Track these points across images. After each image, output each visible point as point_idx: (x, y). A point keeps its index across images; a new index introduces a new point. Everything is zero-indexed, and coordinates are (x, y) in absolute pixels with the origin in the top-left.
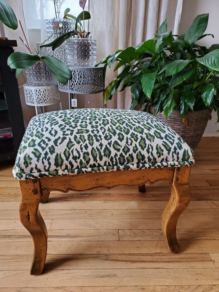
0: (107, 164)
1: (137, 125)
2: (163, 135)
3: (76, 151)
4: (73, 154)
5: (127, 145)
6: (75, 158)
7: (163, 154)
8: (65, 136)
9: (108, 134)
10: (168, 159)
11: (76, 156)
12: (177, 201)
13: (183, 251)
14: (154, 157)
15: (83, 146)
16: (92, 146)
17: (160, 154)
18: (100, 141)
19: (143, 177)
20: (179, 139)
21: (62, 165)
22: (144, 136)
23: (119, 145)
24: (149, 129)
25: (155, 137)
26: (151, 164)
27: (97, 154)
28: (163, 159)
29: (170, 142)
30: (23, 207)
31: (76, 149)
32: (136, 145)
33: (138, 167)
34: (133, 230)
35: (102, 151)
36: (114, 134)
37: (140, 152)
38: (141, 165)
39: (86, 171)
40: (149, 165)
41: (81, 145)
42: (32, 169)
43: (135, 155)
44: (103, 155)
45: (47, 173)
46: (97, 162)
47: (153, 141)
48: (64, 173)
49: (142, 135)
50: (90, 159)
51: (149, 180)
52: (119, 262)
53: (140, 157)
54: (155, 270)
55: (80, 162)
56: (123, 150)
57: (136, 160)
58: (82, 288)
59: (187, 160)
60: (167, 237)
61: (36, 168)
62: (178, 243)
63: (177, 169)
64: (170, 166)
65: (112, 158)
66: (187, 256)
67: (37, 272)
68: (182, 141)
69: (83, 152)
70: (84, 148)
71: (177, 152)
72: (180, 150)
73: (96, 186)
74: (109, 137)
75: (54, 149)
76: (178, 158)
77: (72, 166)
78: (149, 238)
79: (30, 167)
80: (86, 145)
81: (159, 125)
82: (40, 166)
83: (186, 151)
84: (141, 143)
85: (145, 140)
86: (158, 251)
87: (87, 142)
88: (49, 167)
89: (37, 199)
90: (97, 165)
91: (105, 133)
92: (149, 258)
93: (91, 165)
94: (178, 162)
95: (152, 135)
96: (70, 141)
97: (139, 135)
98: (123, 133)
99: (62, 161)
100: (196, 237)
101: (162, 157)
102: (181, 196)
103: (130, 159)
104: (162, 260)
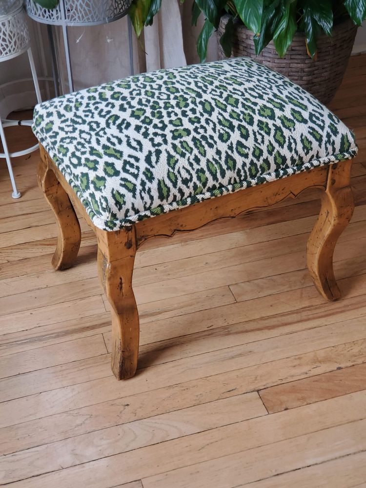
0: (232, 182)
1: (261, 102)
2: (306, 115)
3: (185, 171)
4: (181, 176)
5: (257, 145)
6: (185, 182)
7: (311, 149)
8: (157, 148)
9: (222, 131)
10: (320, 155)
11: (187, 178)
12: (334, 216)
13: (345, 296)
14: (299, 156)
15: (191, 160)
16: (205, 156)
17: (307, 149)
18: (215, 146)
19: (283, 190)
20: (330, 116)
21: (168, 196)
22: (278, 123)
23: (246, 147)
24: (281, 108)
25: (295, 121)
26: (295, 168)
27: (216, 168)
28: (313, 156)
29: (319, 126)
30: (113, 273)
31: (184, 168)
32: (270, 141)
33: (277, 176)
34: (253, 281)
35: (223, 162)
36: (232, 127)
37: (278, 152)
38: (282, 172)
39: (203, 199)
40: (293, 169)
41: (189, 159)
42: (127, 211)
43: (271, 159)
44: (225, 169)
45: (148, 213)
46: (217, 180)
47: (294, 130)
48: (172, 208)
49: (275, 123)
50: (207, 179)
51: (291, 192)
52: (250, 334)
53: (279, 160)
54: (309, 331)
55: (193, 187)
56: (254, 154)
57: (273, 166)
58: (208, 379)
59: (347, 151)
60: (320, 277)
61: (133, 208)
62: (338, 284)
63: (332, 166)
64: (323, 165)
65: (239, 171)
66: (353, 301)
67: (129, 373)
68: (336, 120)
69: (195, 170)
70: (193, 162)
71: (332, 141)
72: (336, 136)
73: (214, 219)
74: (225, 137)
75: (152, 173)
76: (334, 150)
77: (182, 194)
78: (285, 288)
79: (124, 208)
80: (196, 156)
81: (294, 95)
82: (139, 204)
83: (345, 137)
84: (276, 137)
85: (282, 130)
86: (306, 303)
87: (196, 151)
88: (151, 204)
89: (131, 256)
90: (218, 185)
91: (217, 131)
92: (295, 317)
93: (209, 187)
94: (334, 156)
95: (290, 119)
96: (170, 157)
97: (270, 123)
98: (244, 123)
99: (169, 190)
100: (362, 270)
101: (311, 153)
102: (340, 208)
103: (265, 166)
104: (315, 315)
